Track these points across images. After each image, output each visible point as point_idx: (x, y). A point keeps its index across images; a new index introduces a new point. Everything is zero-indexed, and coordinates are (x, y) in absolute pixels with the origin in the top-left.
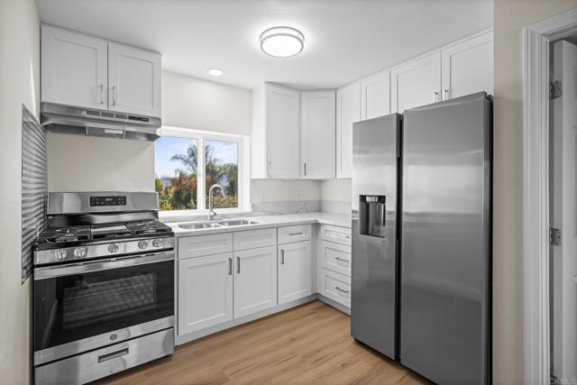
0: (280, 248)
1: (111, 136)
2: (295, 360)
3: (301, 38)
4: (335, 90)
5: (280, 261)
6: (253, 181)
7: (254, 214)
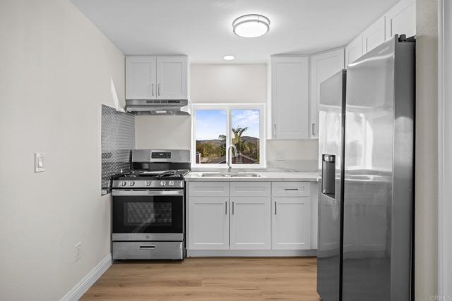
0: (274, 200)
1: (160, 114)
2: (255, 292)
3: (267, 22)
4: (344, 46)
5: (274, 212)
6: (268, 141)
7: (268, 170)
